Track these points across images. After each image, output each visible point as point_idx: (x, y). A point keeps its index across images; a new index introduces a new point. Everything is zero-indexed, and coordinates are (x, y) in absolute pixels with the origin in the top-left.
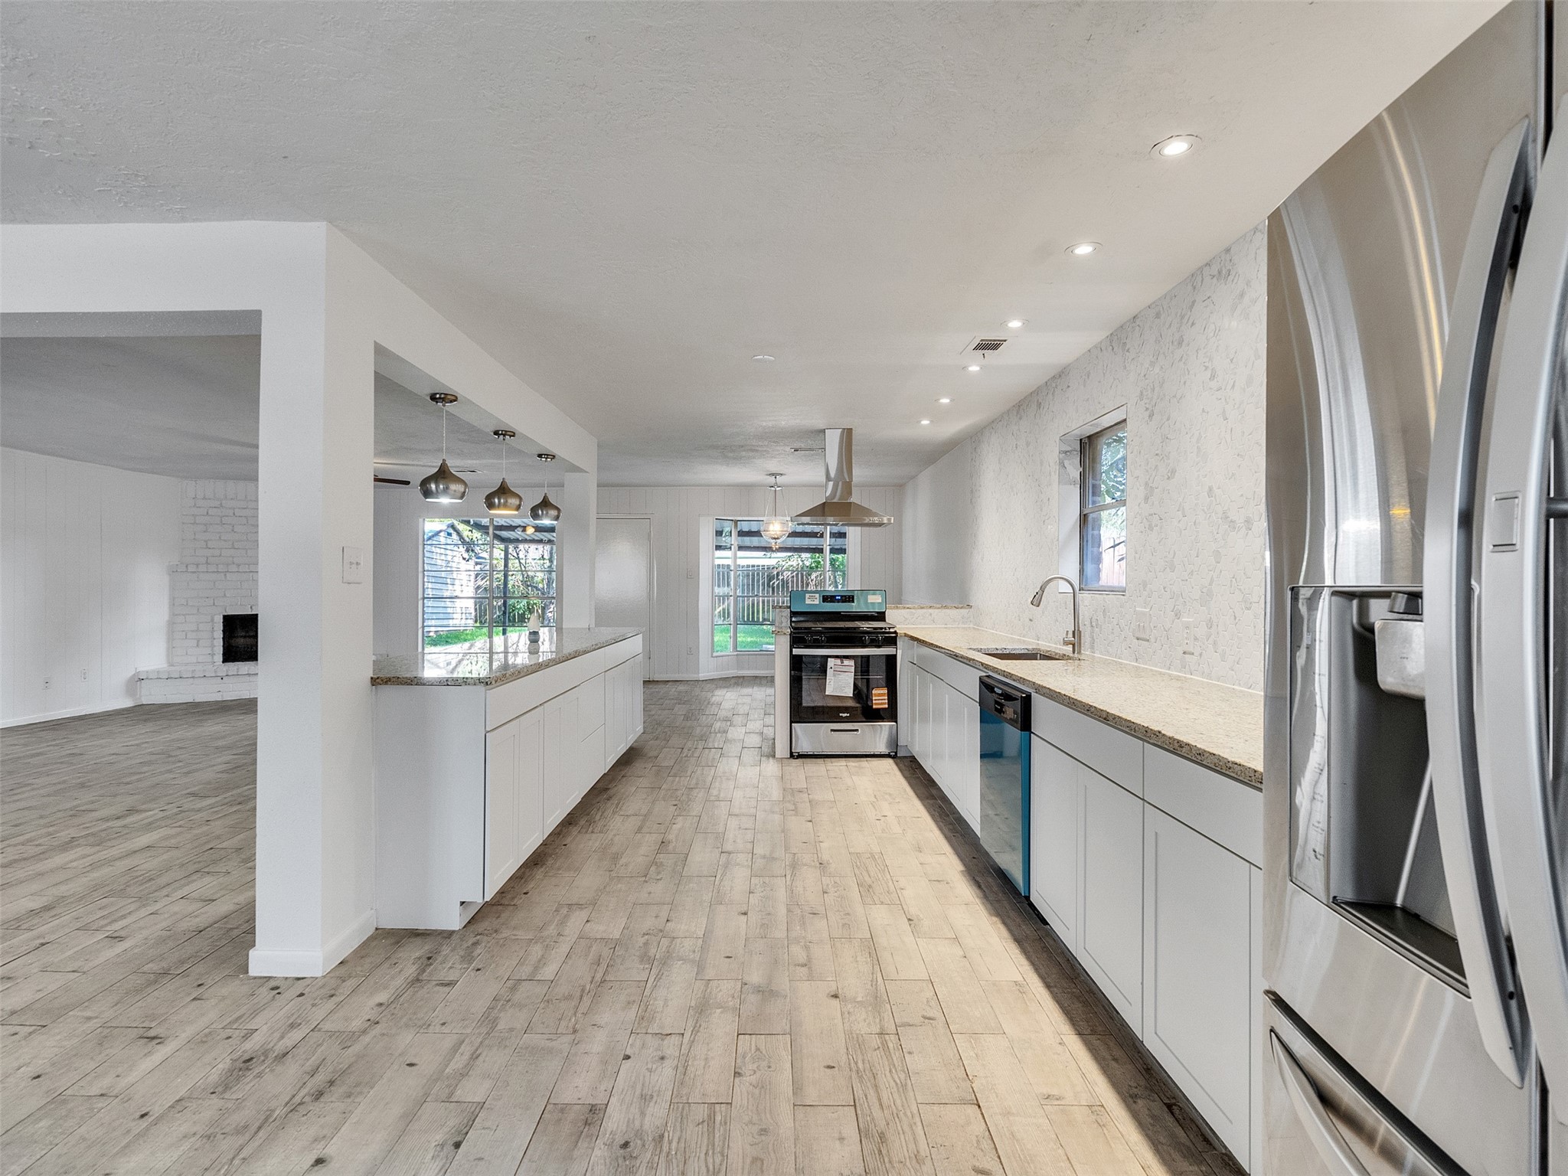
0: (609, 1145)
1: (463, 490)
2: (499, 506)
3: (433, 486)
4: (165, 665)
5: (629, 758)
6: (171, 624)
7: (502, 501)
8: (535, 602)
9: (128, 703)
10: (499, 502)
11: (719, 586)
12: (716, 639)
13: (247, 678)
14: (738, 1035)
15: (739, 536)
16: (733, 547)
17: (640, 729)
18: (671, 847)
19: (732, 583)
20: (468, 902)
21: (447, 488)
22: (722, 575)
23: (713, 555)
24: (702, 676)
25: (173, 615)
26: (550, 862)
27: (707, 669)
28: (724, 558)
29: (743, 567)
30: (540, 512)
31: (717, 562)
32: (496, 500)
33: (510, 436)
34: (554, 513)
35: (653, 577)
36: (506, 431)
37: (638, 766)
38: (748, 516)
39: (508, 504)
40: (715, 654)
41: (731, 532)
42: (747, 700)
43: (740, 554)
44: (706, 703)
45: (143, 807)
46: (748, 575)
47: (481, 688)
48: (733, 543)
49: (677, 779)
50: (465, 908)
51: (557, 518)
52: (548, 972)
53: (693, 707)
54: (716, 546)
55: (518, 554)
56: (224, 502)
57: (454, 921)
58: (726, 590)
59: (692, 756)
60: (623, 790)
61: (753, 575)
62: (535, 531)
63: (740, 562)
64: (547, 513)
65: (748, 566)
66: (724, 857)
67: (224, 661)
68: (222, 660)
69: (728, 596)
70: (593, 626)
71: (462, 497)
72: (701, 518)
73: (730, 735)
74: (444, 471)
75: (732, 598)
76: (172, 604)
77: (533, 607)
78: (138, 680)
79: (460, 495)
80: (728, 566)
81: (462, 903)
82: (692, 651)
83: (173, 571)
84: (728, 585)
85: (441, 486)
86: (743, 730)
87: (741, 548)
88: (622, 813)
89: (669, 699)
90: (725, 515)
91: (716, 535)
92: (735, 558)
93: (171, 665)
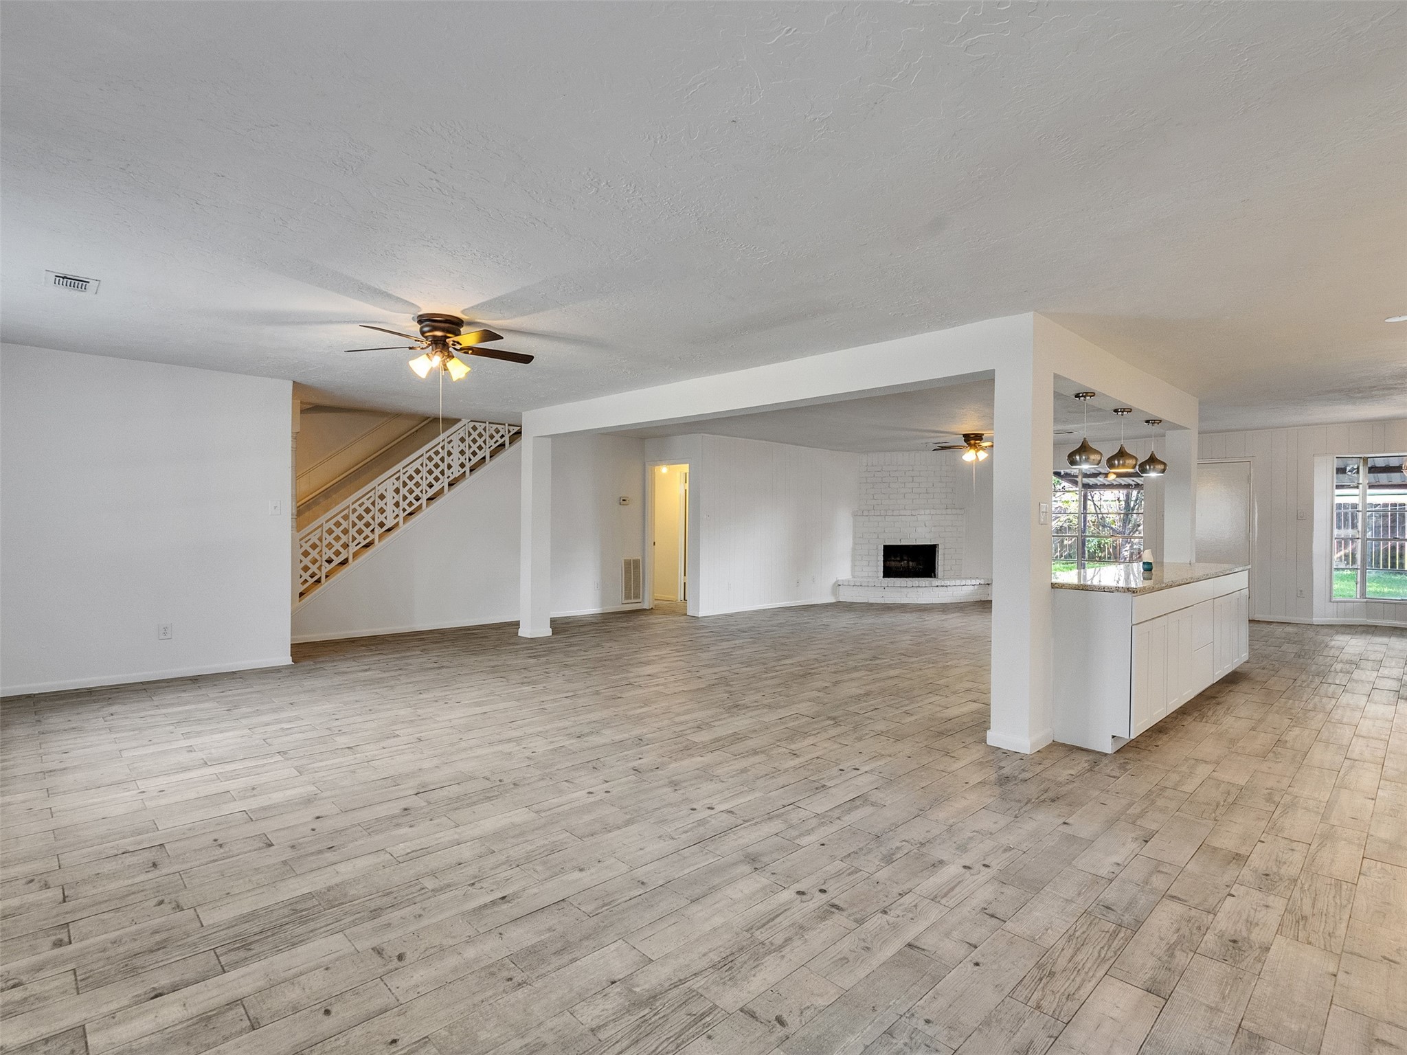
0: (1221, 937)
1: (1099, 458)
2: (1118, 466)
3: (1078, 457)
4: (851, 577)
5: (1233, 679)
6: (854, 549)
7: (1121, 462)
8: (1106, 541)
9: (832, 600)
10: (1119, 463)
11: (1339, 528)
12: (1335, 587)
13: (899, 589)
14: (1363, 858)
15: (1369, 472)
16: (1360, 486)
17: (1245, 656)
18: (1288, 745)
19: (1360, 525)
20: (1118, 737)
21: (1088, 458)
22: (1346, 516)
23: (1333, 492)
24: (1316, 620)
25: (855, 544)
26: (1172, 733)
27: (1321, 613)
28: (1348, 497)
29: (1377, 505)
30: (1148, 467)
31: (1338, 500)
32: (1116, 462)
33: (1128, 412)
34: (1161, 467)
35: (1254, 519)
36: (1124, 409)
37: (1244, 686)
38: (1384, 452)
39: (1126, 464)
40: (1334, 599)
41: (1358, 468)
42: (1383, 648)
43: (1370, 491)
44: (1323, 645)
45: (880, 657)
46: (1385, 516)
47: (1129, 595)
48: (1361, 482)
49: (1291, 701)
50: (1115, 741)
51: (1163, 471)
52: (1189, 787)
53: (1307, 648)
54: (1336, 486)
55: (1093, 497)
56: (884, 467)
57: (1108, 747)
58: (1350, 532)
59: (1308, 686)
60: (1231, 700)
61: (1393, 516)
62: (1117, 477)
63: (1370, 500)
64: (1154, 468)
65: (1386, 505)
66: (1347, 763)
67: (883, 577)
68: (882, 575)
69: (1353, 539)
70: (1194, 561)
71: (1098, 464)
72: (1317, 459)
73: (1355, 676)
74: (1085, 447)
75: (1360, 540)
76: (854, 537)
77: (1104, 545)
78: (838, 585)
79: (1097, 462)
80: (1354, 506)
81: (1113, 737)
82: (1304, 593)
83: (855, 515)
84: (1354, 526)
85: (1084, 457)
86: (1375, 674)
87: (1371, 487)
88: (1233, 715)
89: (1275, 638)
90: (1349, 453)
91: (1337, 473)
92: (1364, 495)
93: (854, 577)
